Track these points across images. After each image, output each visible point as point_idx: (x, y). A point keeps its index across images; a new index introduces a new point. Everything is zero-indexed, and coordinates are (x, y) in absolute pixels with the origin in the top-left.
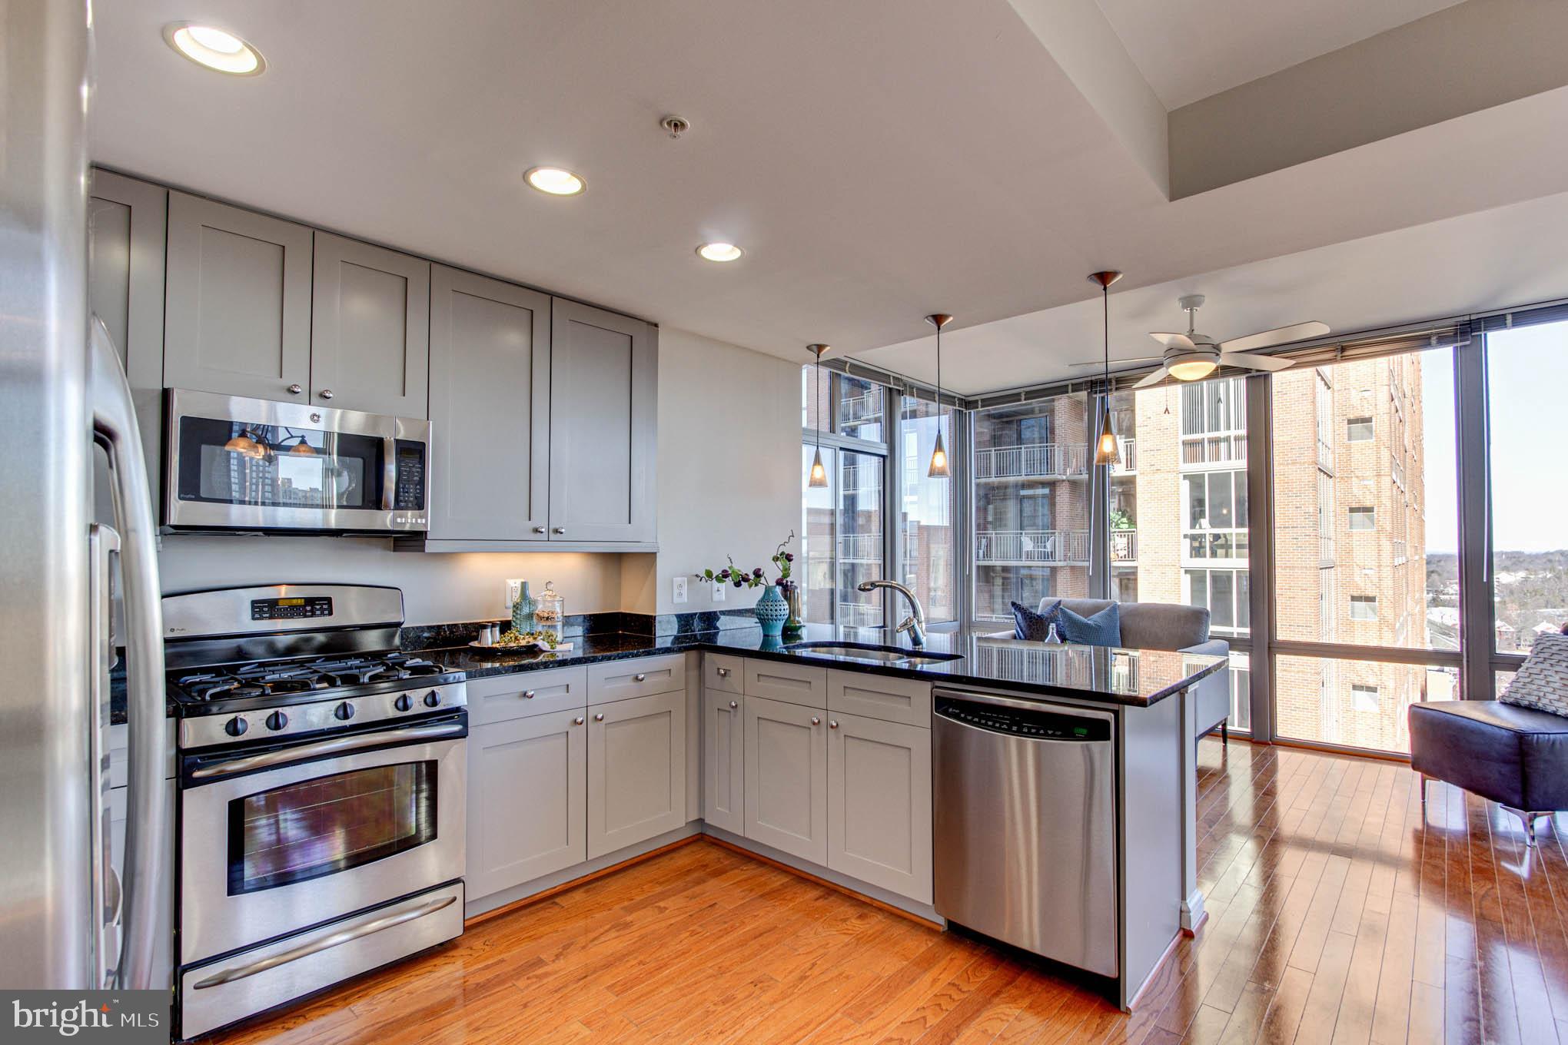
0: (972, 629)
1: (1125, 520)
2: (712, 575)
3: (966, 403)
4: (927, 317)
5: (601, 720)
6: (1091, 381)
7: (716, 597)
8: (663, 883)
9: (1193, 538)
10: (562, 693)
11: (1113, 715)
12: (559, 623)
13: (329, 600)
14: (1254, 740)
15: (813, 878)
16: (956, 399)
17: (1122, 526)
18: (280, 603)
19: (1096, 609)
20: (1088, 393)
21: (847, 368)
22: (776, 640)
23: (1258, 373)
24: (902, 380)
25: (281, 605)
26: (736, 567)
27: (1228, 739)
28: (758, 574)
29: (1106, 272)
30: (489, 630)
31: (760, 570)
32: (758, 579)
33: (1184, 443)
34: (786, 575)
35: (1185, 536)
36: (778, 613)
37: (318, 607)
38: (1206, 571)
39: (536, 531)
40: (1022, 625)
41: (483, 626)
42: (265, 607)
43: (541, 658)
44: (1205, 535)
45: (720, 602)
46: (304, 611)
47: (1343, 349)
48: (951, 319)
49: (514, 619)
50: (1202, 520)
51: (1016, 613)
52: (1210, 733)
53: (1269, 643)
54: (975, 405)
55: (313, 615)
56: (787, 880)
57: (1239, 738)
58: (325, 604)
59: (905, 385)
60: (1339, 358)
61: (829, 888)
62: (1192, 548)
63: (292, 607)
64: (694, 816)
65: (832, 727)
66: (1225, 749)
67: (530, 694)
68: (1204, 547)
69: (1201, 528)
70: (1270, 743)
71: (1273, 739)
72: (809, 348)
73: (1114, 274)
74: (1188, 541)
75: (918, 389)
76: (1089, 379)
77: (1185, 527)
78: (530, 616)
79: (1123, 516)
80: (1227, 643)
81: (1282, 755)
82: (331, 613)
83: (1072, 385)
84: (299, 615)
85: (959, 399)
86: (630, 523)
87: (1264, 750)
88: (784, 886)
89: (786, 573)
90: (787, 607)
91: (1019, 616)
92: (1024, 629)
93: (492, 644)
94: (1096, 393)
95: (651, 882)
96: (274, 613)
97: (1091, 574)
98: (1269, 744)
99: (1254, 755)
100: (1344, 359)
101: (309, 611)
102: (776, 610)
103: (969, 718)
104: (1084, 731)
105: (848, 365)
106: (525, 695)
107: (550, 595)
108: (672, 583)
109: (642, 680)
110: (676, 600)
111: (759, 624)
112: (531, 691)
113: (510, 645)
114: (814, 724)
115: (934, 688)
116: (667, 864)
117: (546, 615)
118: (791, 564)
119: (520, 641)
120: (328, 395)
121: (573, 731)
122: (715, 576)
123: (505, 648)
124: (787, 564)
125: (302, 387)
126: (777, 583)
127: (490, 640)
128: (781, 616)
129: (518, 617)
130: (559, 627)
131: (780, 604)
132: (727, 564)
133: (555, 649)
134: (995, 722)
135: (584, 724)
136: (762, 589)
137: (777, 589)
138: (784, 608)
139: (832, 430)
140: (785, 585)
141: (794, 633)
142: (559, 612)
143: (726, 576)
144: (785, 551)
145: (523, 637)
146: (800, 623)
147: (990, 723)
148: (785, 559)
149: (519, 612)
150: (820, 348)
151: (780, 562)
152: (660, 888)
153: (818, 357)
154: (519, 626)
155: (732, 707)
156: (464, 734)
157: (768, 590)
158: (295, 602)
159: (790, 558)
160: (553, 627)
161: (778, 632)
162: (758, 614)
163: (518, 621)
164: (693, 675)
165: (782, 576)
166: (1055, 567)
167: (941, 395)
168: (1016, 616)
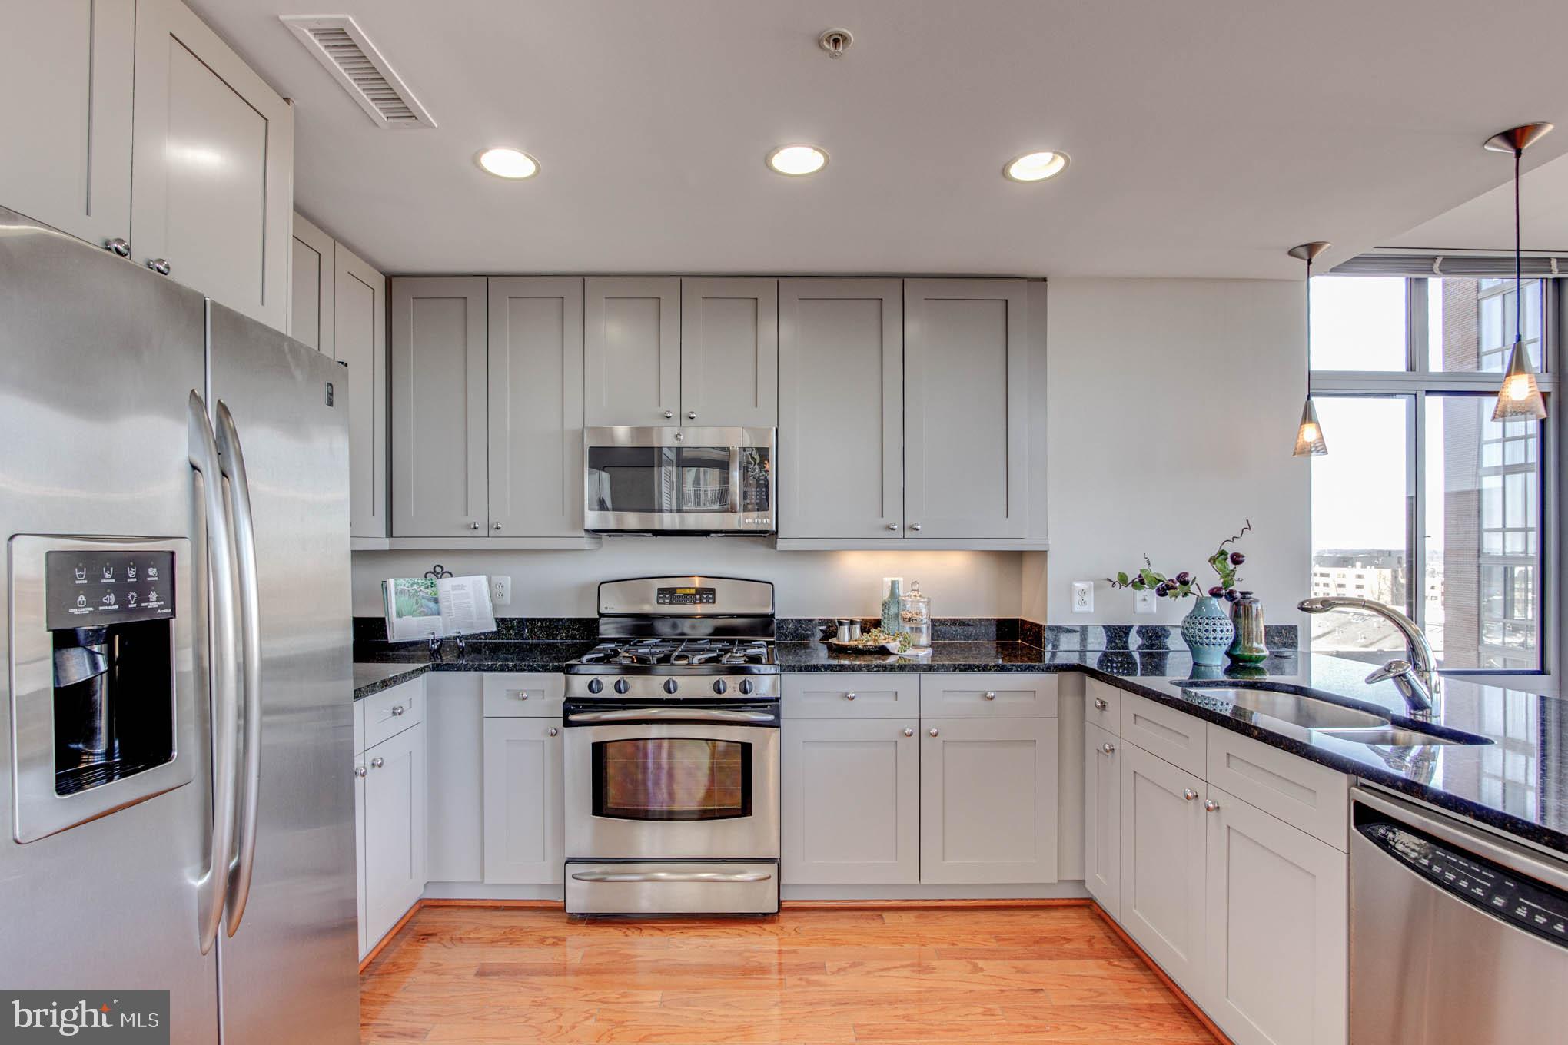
2: (1127, 580)
5: (937, 735)
7: (1141, 607)
8: (1004, 940)
10: (890, 700)
12: (924, 626)
13: (713, 590)
18: (678, 591)
21: (1437, 266)
22: (1212, 671)
25: (679, 592)
26: (1154, 571)
28: (1183, 580)
30: (846, 628)
32: (1186, 587)
36: (1219, 635)
37: (705, 596)
39: (889, 528)
41: (841, 622)
42: (667, 594)
43: (891, 660)
45: (1148, 614)
46: (695, 599)
49: (883, 618)
55: (701, 602)
58: (711, 594)
63: (687, 595)
64: (1073, 875)
65: (1209, 809)
67: (851, 695)
72: (1290, 253)
78: (898, 616)
82: (714, 602)
84: (691, 602)
86: (1007, 517)
89: (1229, 577)
90: (1231, 627)
93: (850, 641)
95: (990, 933)
96: (673, 599)
101: (699, 599)
102: (1214, 631)
105: (1439, 260)
106: (846, 696)
107: (915, 596)
108: (1070, 589)
109: (992, 698)
110: (1077, 608)
111: (1188, 649)
112: (853, 693)
113: (869, 644)
114: (1188, 798)
115: (1356, 785)
116: (1024, 919)
117: (909, 616)
118: (1239, 567)
119: (879, 641)
120: (692, 416)
121: (903, 742)
122: (1130, 580)
123: (860, 646)
124: (1231, 566)
125: (674, 412)
126: (1215, 593)
127: (847, 638)
128: (1221, 639)
129: (886, 616)
130: (924, 630)
131: (1217, 622)
132: (1146, 567)
133: (906, 653)
134: (1459, 877)
135: (916, 737)
136: (1191, 600)
137: (1214, 601)
138: (1227, 630)
139: (1411, 368)
140: (1230, 596)
141: (1253, 665)
142: (924, 614)
143: (1142, 582)
144: (1230, 549)
145: (883, 637)
146: (1263, 651)
147: (1450, 876)
148: (1229, 561)
149: (887, 611)
150: (1312, 248)
151: (1219, 565)
152: (993, 944)
153: (1309, 262)
154: (886, 626)
155: (1107, 751)
156: (775, 725)
157: (1200, 603)
158: (688, 591)
159: (1237, 559)
160: (918, 630)
161: (1217, 662)
162: (1183, 634)
163: (886, 621)
164: (1070, 702)
165: (1224, 583)
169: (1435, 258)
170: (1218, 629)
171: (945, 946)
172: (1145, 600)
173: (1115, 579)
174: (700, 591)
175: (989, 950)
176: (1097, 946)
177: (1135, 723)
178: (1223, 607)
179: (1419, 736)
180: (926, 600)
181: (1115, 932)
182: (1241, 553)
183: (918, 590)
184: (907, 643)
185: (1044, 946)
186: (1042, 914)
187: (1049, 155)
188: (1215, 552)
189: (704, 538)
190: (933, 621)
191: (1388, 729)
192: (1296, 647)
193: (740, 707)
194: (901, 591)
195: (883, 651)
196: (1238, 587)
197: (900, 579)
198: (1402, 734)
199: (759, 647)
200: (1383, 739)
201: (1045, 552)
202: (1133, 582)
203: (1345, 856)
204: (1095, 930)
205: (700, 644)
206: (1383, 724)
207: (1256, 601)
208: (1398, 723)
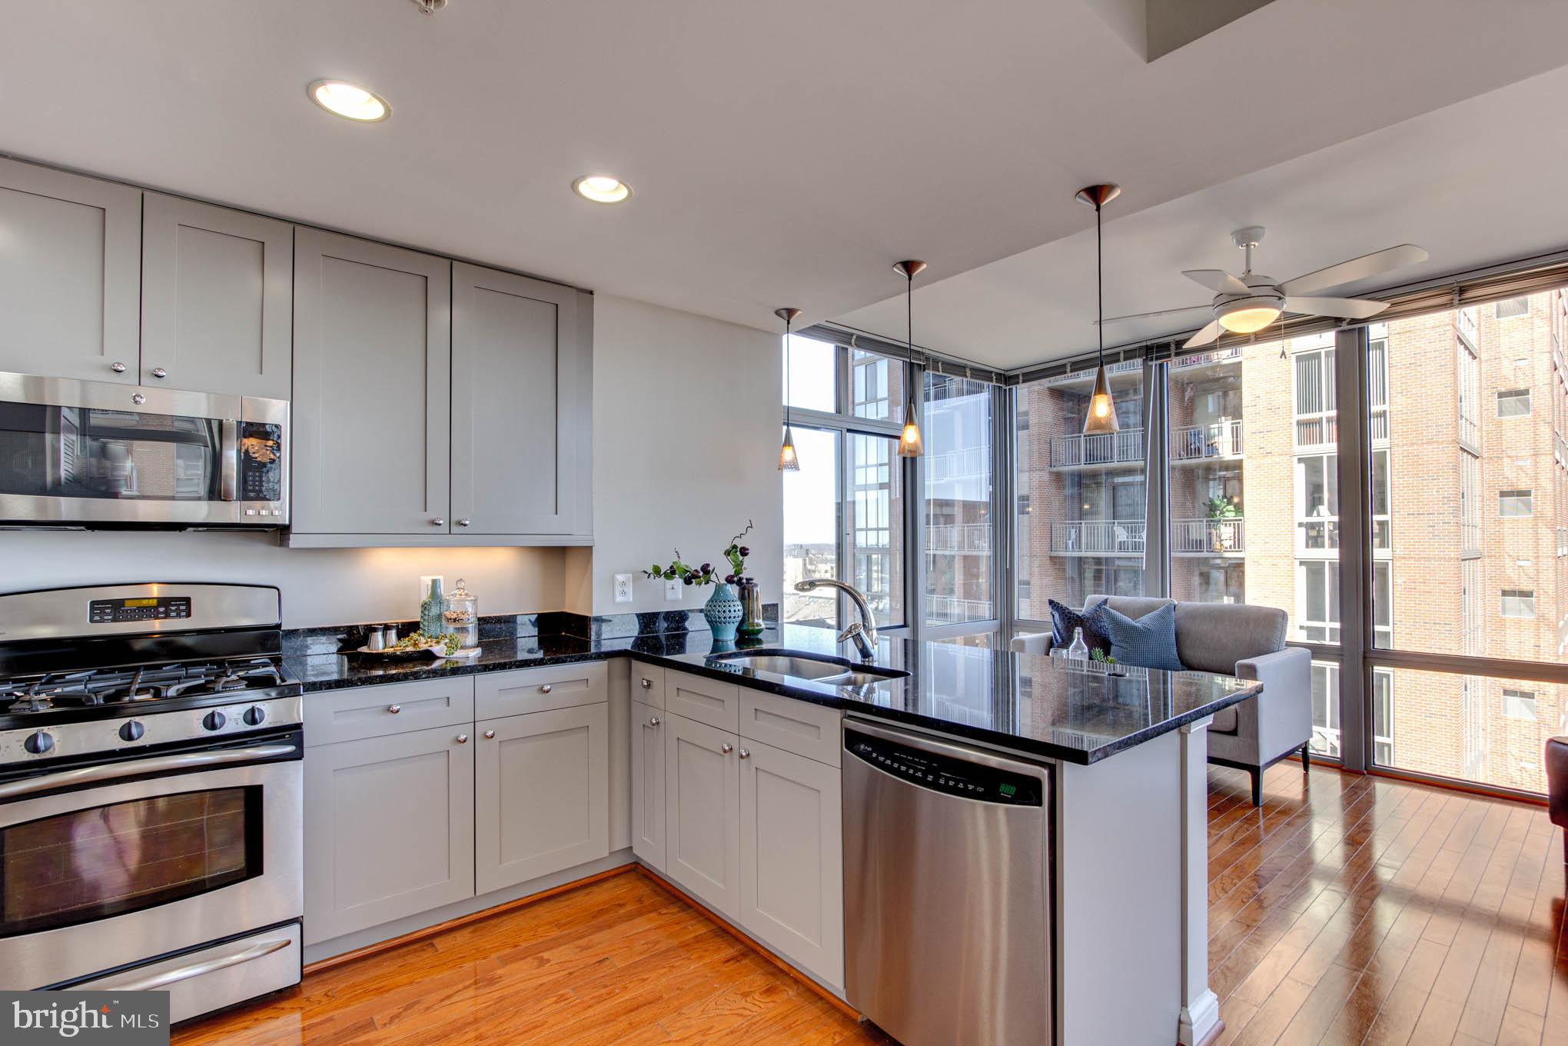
0: (1014, 628)
1: (1231, 507)
2: (660, 571)
3: (1005, 378)
4: (895, 265)
5: (492, 737)
6: (1147, 346)
7: (670, 595)
9: (1311, 526)
10: (443, 707)
11: (1046, 772)
12: (471, 625)
13: (188, 601)
14: (1344, 768)
15: (734, 932)
16: (993, 374)
17: (1227, 514)
18: (127, 603)
19: (1149, 609)
20: (1144, 360)
21: (853, 341)
22: (728, 645)
23: (1352, 324)
24: (923, 354)
25: (128, 605)
26: (683, 563)
27: (1310, 765)
28: (706, 569)
29: (1098, 186)
30: (379, 634)
31: (708, 565)
32: (708, 576)
33: (1299, 423)
34: (737, 573)
35: (1300, 525)
36: (732, 614)
37: (173, 608)
38: (1324, 563)
39: (434, 523)
40: (1060, 626)
41: (371, 629)
42: (107, 608)
43: (436, 664)
44: (1323, 523)
45: (676, 601)
46: (155, 613)
47: (1462, 291)
48: (924, 266)
49: (422, 620)
50: (1320, 507)
51: (1054, 613)
52: (1287, 756)
53: (1364, 652)
54: (1016, 380)
55: (167, 616)
56: (704, 930)
57: (1326, 764)
58: (183, 605)
59: (927, 359)
60: (1456, 302)
61: (747, 946)
62: (1309, 538)
63: (141, 609)
64: (622, 845)
65: (742, 757)
66: (1306, 775)
67: (395, 708)
68: (1323, 537)
69: (1319, 515)
70: (1365, 772)
71: (1368, 769)
72: (777, 313)
73: (1109, 189)
74: (1303, 530)
75: (943, 363)
76: (1144, 344)
77: (1300, 514)
78: (439, 617)
79: (1229, 503)
80: (1309, 651)
81: (1381, 787)
82: (189, 615)
83: (1125, 352)
84: (149, 617)
85: (997, 374)
86: (557, 513)
87: (1356, 781)
88: (698, 939)
89: (739, 567)
90: (740, 608)
91: (1057, 616)
92: (1062, 631)
93: (384, 648)
94: (1152, 360)
95: (550, 923)
96: (118, 614)
97: (1144, 568)
98: (1363, 774)
99: (1345, 785)
100: (1463, 302)
101: (163, 613)
102: (730, 611)
103: (881, 759)
104: (1013, 790)
105: (854, 337)
106: (389, 710)
107: (461, 595)
108: (613, 580)
109: (548, 691)
110: (619, 599)
111: (709, 627)
112: (397, 705)
113: (408, 649)
114: (725, 751)
115: (845, 717)
116: (581, 900)
117: (455, 616)
118: (746, 558)
119: (421, 646)
120: (160, 373)
121: (456, 750)
122: (662, 572)
123: (398, 653)
124: (741, 558)
125: (129, 364)
126: (729, 580)
127: (381, 645)
128: (734, 617)
129: (426, 618)
130: (470, 630)
131: (732, 604)
132: (676, 559)
133: (454, 655)
134: (909, 767)
135: (470, 742)
136: (712, 587)
137: (729, 587)
138: (737, 609)
139: (838, 411)
140: (739, 583)
141: (755, 637)
142: (471, 613)
143: (673, 572)
144: (740, 544)
145: (425, 641)
146: (761, 626)
147: (903, 768)
148: (738, 553)
149: (427, 613)
150: (790, 312)
151: (733, 557)
152: (556, 933)
153: (788, 323)
154: (426, 628)
155: (654, 725)
156: (297, 756)
157: (719, 589)
158: (145, 603)
159: (744, 552)
160: (463, 630)
161: (730, 636)
162: (706, 615)
163: (426, 623)
164: (619, 685)
165: (735, 572)
166: (1080, 559)
167: (973, 369)
168: (1053, 616)
169: (852, 335)
170: (732, 610)
171: (508, 951)
172: (673, 588)
173: (650, 570)
174: (164, 602)
175: (552, 939)
176: (647, 902)
177: (678, 695)
178: (733, 590)
179: (869, 676)
180: (472, 598)
181: (660, 886)
182: (747, 547)
183: (463, 589)
184: (453, 646)
185: (601, 918)
186: (595, 889)
187: (614, 183)
188: (728, 547)
189: (178, 532)
190: (479, 619)
191: (850, 674)
192: (777, 621)
193: (245, 743)
194: (442, 590)
195: (428, 656)
196: (744, 575)
197: (441, 578)
198: (860, 676)
199: (263, 667)
200: (849, 682)
201: (592, 547)
202: (665, 573)
203: (840, 770)
204: (643, 889)
205: (166, 671)
206: (846, 671)
207: (756, 585)
208: (856, 668)
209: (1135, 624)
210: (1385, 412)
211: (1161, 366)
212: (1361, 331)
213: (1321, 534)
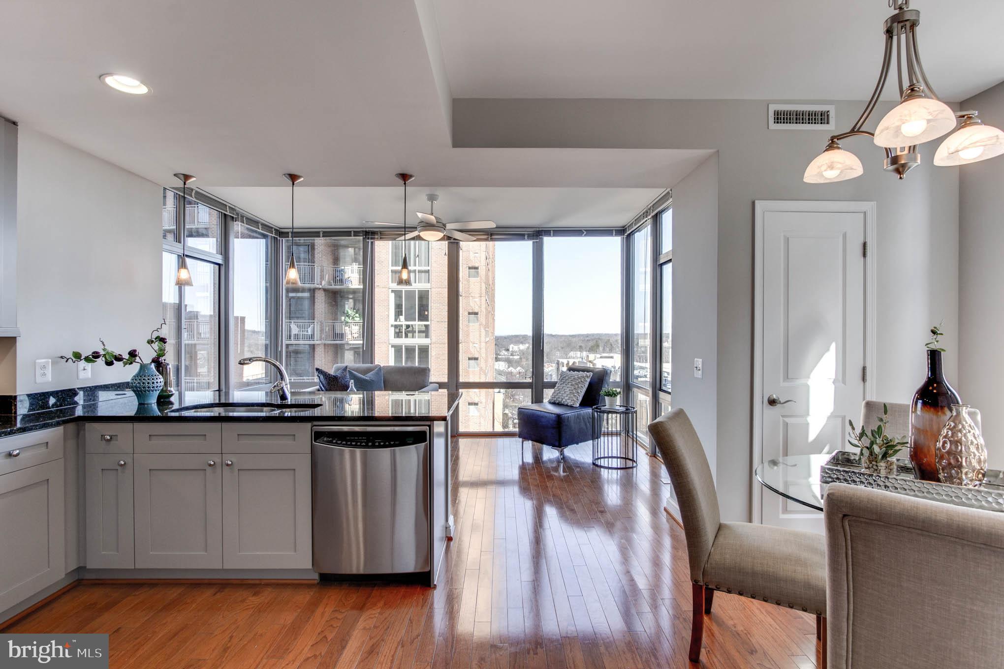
1: (357, 315)
2: (81, 356)
3: (280, 232)
4: (285, 174)
6: (366, 231)
7: (82, 375)
9: (396, 327)
11: (428, 428)
15: (206, 581)
16: (273, 230)
17: (356, 319)
19: (368, 370)
20: (363, 238)
22: (152, 407)
23: (454, 241)
24: (235, 210)
26: (109, 349)
28: (133, 354)
29: (406, 174)
31: (134, 351)
32: (134, 359)
33: (392, 271)
34: (160, 355)
35: (392, 326)
36: (155, 385)
38: (402, 346)
40: (324, 383)
44: (402, 325)
45: (86, 379)
47: (492, 235)
48: (302, 179)
50: (401, 317)
51: (319, 375)
53: (456, 384)
54: (287, 235)
59: (238, 214)
60: (489, 239)
61: (221, 584)
62: (396, 333)
64: (73, 567)
65: (228, 465)
68: (402, 332)
69: (400, 321)
71: (457, 434)
72: (176, 174)
73: (411, 176)
74: (393, 328)
75: (247, 218)
76: (365, 229)
77: (392, 321)
79: (356, 313)
80: (438, 385)
83: (354, 232)
85: (275, 229)
89: (162, 352)
90: (162, 380)
91: (322, 377)
92: (325, 385)
94: (368, 239)
98: (455, 436)
100: (492, 240)
102: (153, 383)
103: (339, 442)
104: (412, 439)
108: (34, 365)
110: (40, 379)
111: (134, 395)
115: (313, 426)
118: (165, 346)
122: (83, 357)
124: (161, 346)
126: (152, 361)
128: (157, 387)
131: (155, 378)
132: (103, 347)
134: (357, 442)
136: (137, 366)
137: (153, 365)
141: (167, 400)
143: (96, 357)
146: (172, 392)
147: (354, 443)
148: (158, 342)
150: (186, 177)
153: (185, 184)
155: (121, 465)
157: (143, 367)
159: (162, 341)
161: (154, 400)
164: (72, 443)
165: (157, 356)
166: (314, 345)
167: (263, 225)
168: (319, 377)
170: (159, 381)
173: (71, 356)
182: (166, 337)
188: (150, 337)
201: (16, 337)
202: (86, 358)
209: (366, 378)
210: (429, 270)
211: (372, 243)
212: (457, 243)
213: (414, 330)
